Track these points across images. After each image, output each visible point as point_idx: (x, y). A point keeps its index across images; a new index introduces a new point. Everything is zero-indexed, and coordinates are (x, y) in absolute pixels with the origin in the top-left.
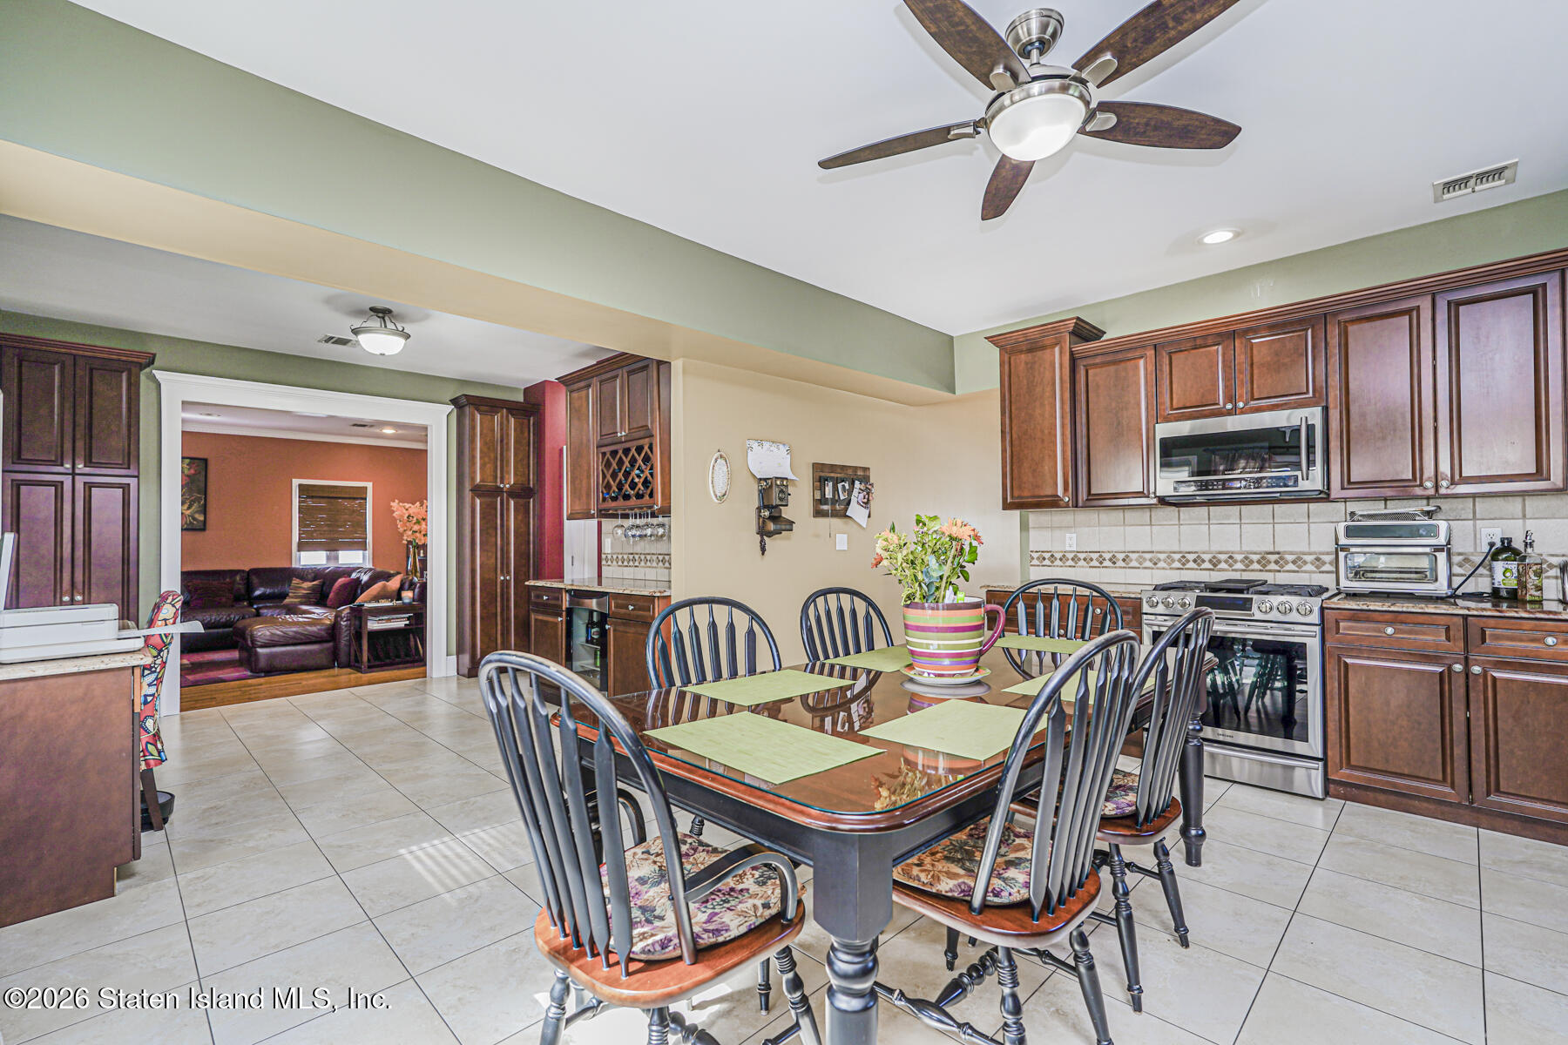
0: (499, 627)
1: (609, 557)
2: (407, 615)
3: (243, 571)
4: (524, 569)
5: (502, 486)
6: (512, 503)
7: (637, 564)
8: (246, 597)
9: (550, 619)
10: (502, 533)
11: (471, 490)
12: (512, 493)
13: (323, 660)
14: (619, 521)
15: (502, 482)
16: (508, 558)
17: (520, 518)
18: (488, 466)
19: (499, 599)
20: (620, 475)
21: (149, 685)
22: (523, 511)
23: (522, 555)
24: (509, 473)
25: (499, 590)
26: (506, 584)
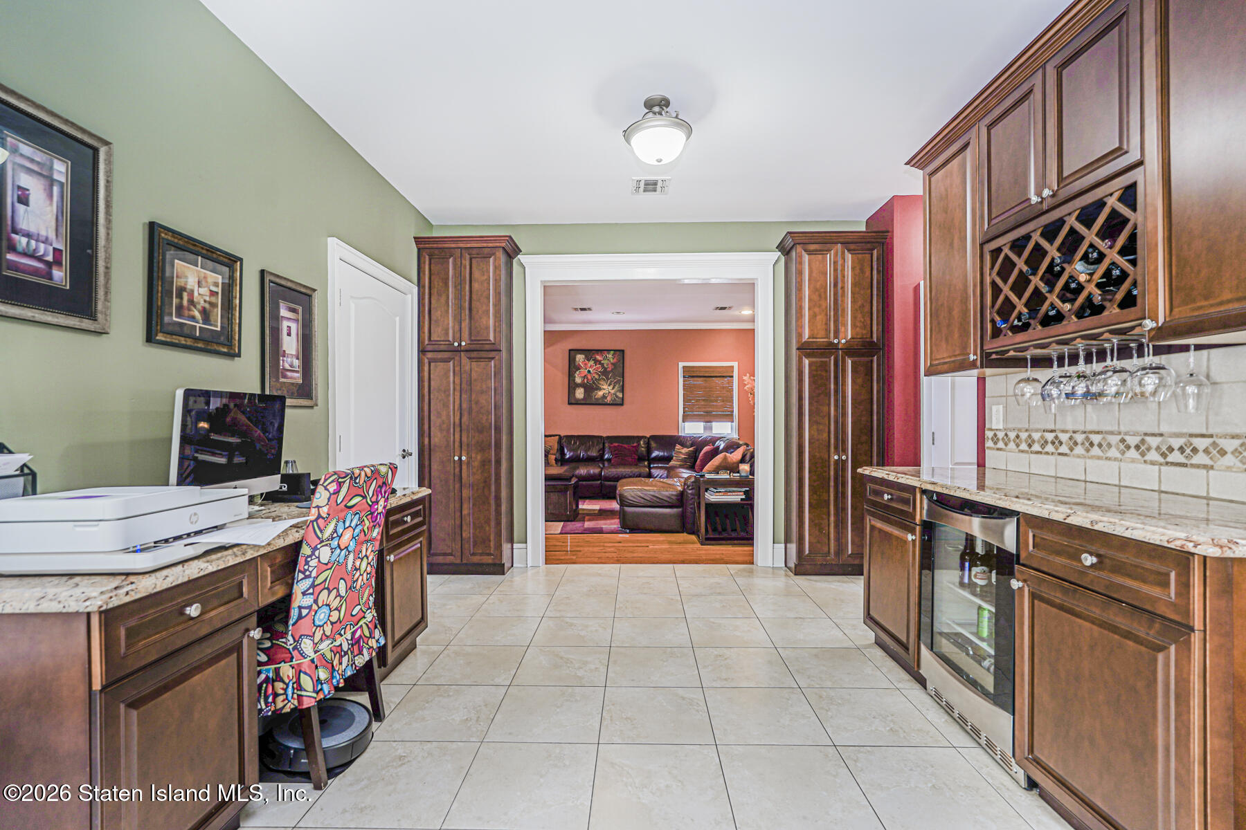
0: (832, 519)
1: (1001, 435)
2: (744, 489)
3: (646, 437)
4: (865, 447)
5: (836, 341)
6: (849, 362)
7: (1064, 449)
8: (647, 458)
9: (896, 532)
10: (836, 401)
11: (798, 349)
12: (850, 351)
13: (676, 524)
14: (1029, 372)
15: (835, 337)
16: (844, 432)
17: (859, 381)
18: (819, 317)
19: (832, 483)
20: (1036, 281)
21: (304, 594)
22: (863, 373)
23: (863, 430)
24: (845, 325)
25: (832, 473)
26: (841, 465)
